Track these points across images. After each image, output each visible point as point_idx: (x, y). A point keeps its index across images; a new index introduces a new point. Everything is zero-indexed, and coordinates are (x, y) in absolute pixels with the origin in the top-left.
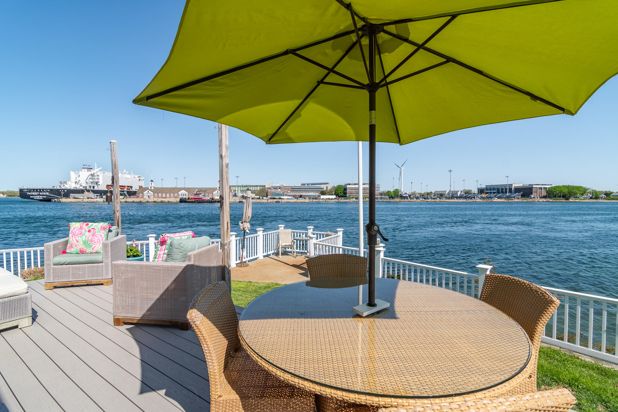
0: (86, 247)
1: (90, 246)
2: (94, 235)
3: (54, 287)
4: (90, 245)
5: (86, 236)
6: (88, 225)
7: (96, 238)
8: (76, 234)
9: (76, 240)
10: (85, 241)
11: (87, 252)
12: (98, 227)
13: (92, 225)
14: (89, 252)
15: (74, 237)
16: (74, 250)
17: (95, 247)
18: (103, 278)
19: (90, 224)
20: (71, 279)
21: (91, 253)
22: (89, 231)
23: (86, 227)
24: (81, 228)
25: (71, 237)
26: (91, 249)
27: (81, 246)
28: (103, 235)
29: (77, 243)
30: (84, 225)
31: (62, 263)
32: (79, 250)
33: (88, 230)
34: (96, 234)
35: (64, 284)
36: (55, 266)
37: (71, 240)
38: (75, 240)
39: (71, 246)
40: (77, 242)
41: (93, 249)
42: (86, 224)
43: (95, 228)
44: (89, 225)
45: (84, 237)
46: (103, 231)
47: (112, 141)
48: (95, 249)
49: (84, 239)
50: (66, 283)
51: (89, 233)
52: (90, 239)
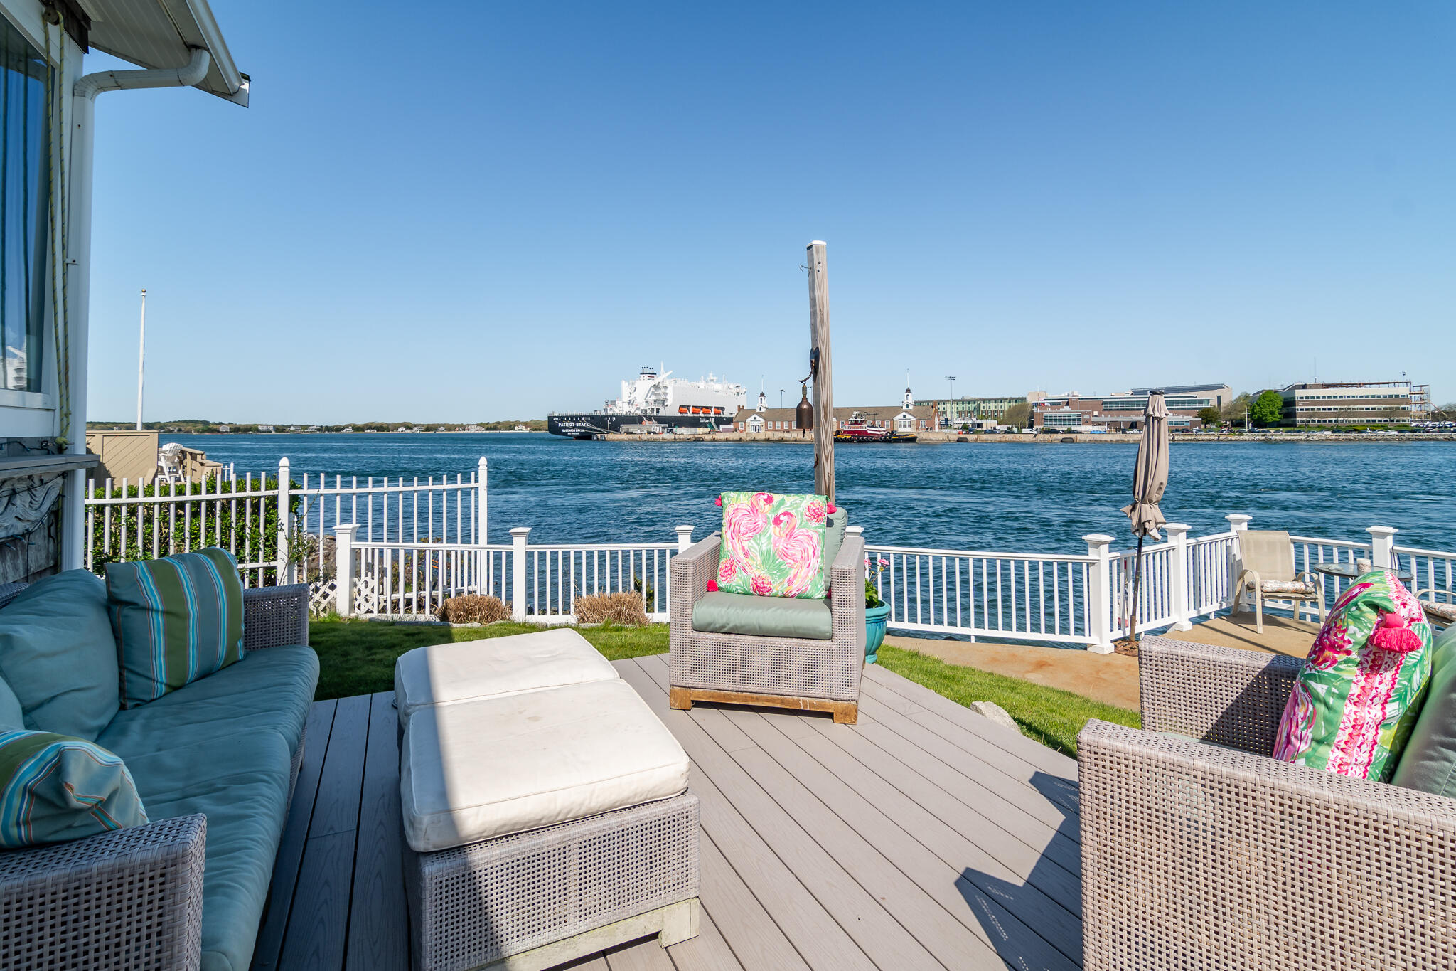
0: (772, 575)
1: (783, 573)
2: (790, 535)
3: (693, 701)
4: (783, 570)
5: (770, 536)
6: (769, 500)
7: (796, 545)
8: (742, 529)
9: (743, 548)
10: (768, 552)
11: (774, 591)
12: (800, 509)
13: (782, 503)
14: (780, 594)
15: (736, 539)
16: (738, 581)
17: (795, 576)
18: (834, 695)
19: (777, 498)
20: (738, 685)
21: (784, 596)
22: (777, 521)
23: (767, 507)
24: (754, 510)
25: (729, 537)
26: (786, 584)
27: (757, 570)
28: (815, 536)
29: (746, 560)
30: (762, 503)
31: (717, 626)
32: (751, 582)
33: (772, 517)
34: (796, 533)
35: (719, 696)
36: (696, 634)
37: (730, 547)
38: (739, 547)
39: (730, 570)
40: (747, 555)
41: (791, 582)
42: (766, 497)
43: (793, 512)
44: (774, 503)
45: (764, 540)
46: (814, 524)
47: (814, 242)
48: (797, 583)
49: (764, 548)
50: (725, 695)
51: (778, 529)
52: (781, 547)
